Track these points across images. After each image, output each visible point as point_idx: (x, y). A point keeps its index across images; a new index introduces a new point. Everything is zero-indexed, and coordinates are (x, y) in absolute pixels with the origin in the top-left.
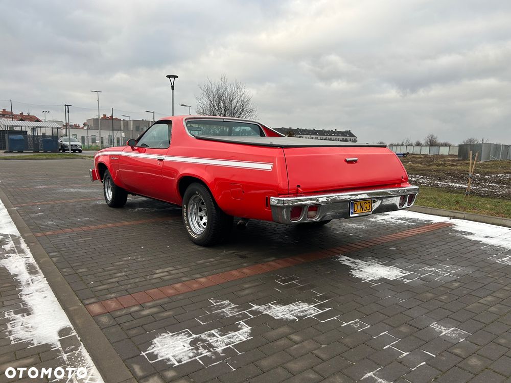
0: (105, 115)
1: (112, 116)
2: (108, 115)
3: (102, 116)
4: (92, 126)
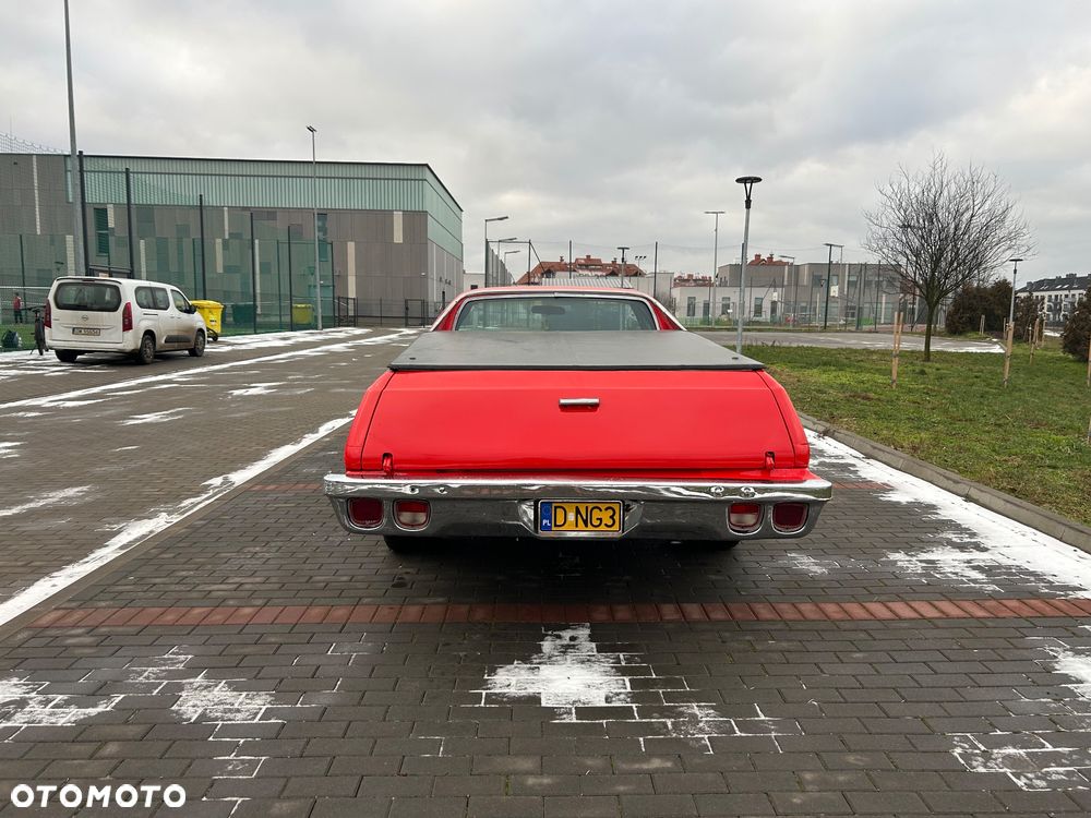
0: (758, 256)
1: (771, 258)
2: (764, 257)
3: (751, 258)
4: (727, 279)
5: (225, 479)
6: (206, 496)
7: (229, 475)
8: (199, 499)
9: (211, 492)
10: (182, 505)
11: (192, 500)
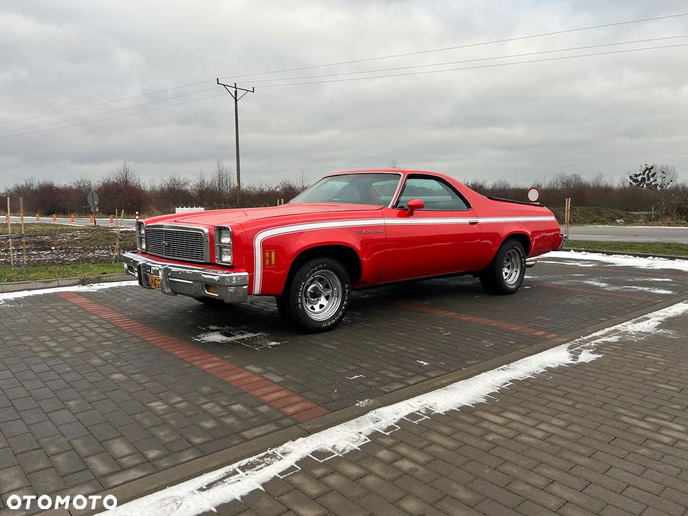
5: (575, 358)
6: (597, 341)
7: (569, 361)
8: (604, 339)
9: (593, 343)
10: (617, 337)
11: (609, 340)
